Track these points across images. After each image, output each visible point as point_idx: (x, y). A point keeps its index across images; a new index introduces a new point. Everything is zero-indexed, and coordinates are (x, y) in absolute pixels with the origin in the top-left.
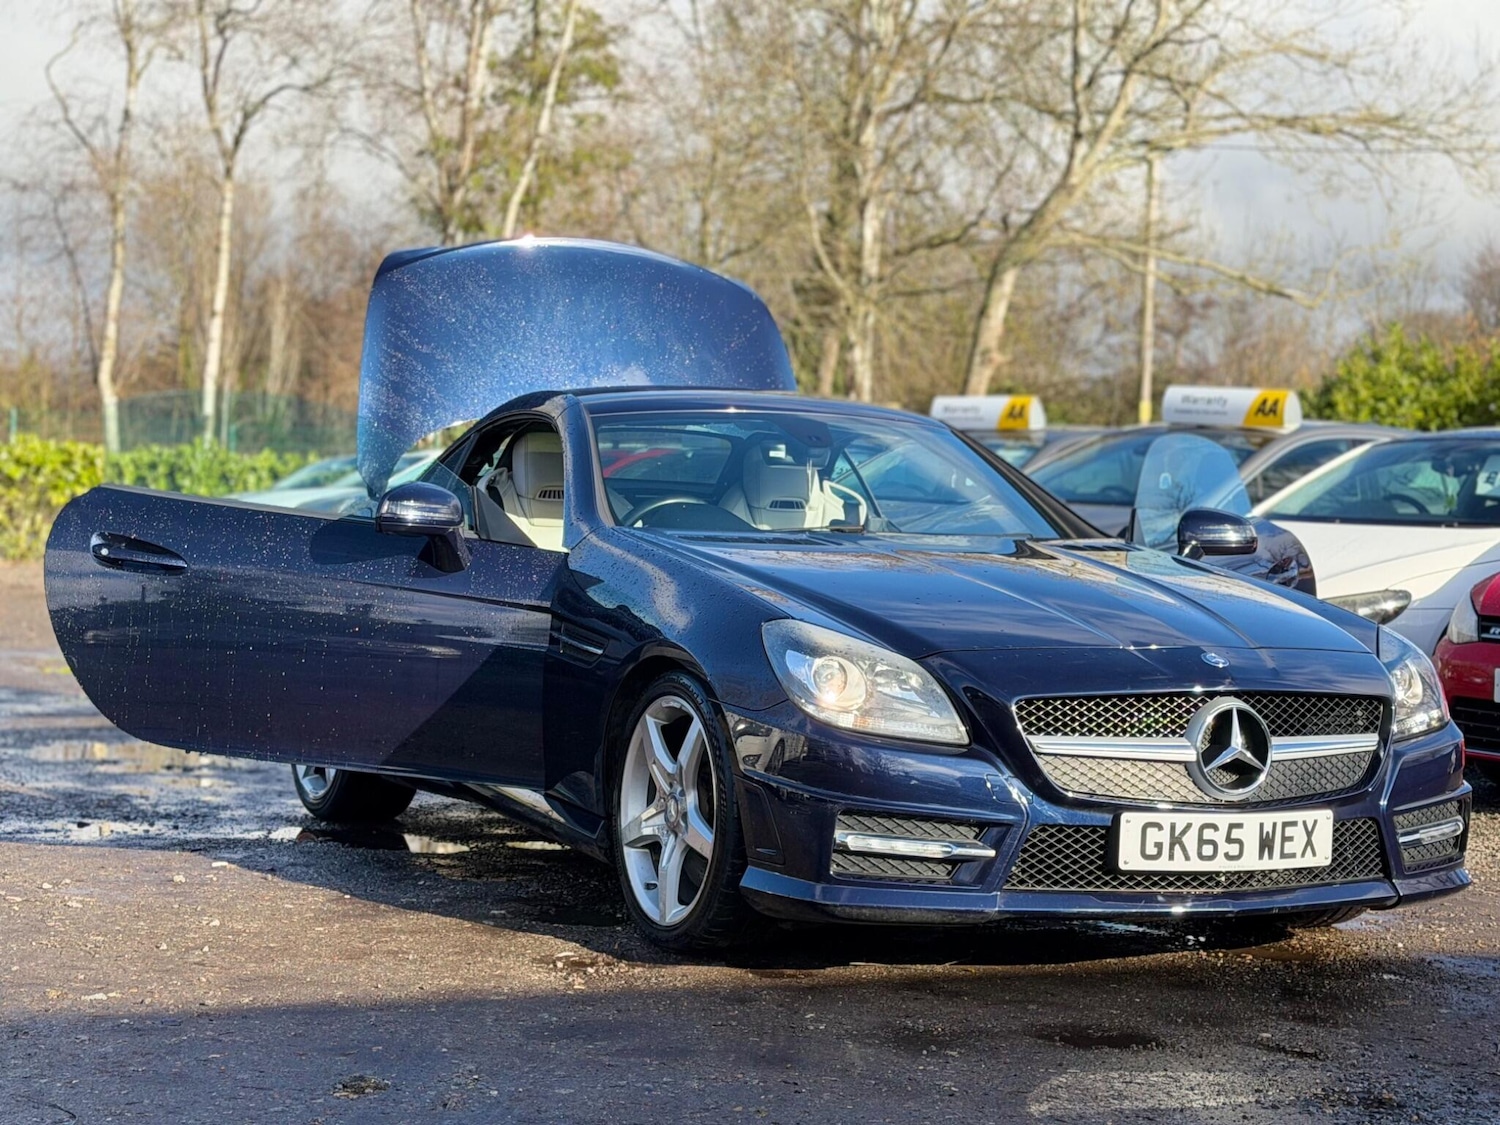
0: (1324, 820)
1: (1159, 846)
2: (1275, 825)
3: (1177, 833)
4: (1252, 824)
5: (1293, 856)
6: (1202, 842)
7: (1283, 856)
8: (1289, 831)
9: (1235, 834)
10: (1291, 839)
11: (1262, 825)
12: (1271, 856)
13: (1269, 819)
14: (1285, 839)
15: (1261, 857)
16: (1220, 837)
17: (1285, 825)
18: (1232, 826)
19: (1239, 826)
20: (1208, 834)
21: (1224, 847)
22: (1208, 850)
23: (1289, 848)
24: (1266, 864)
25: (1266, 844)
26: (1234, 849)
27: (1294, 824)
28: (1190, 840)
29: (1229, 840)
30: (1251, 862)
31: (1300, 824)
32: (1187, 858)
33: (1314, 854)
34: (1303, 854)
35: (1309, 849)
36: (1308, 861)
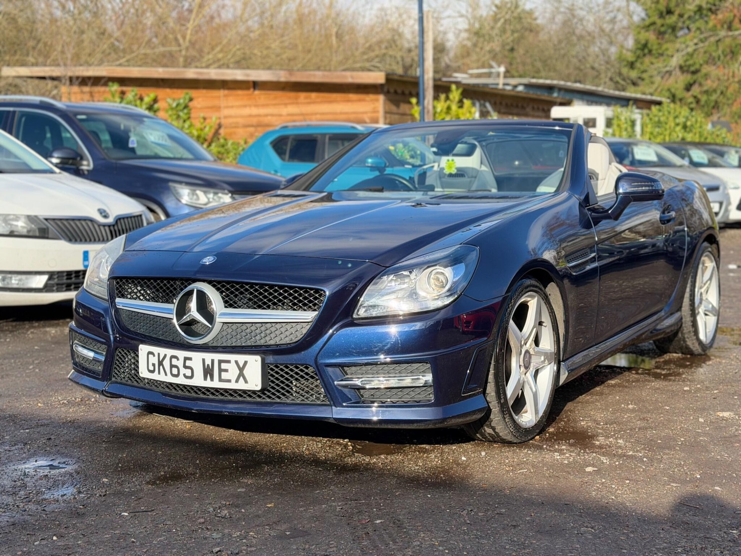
0: (254, 364)
1: (154, 365)
2: (213, 361)
3: (161, 359)
4: (197, 359)
5: (229, 381)
6: (172, 366)
7: (221, 380)
8: (224, 366)
9: (188, 363)
10: (226, 371)
11: (204, 360)
12: (212, 379)
13: (209, 357)
14: (221, 370)
15: (205, 379)
16: (180, 364)
17: (220, 362)
18: (186, 359)
19: (190, 359)
20: (174, 362)
21: (183, 371)
22: (175, 371)
23: (224, 376)
24: (208, 384)
25: (208, 372)
26: (188, 373)
27: (228, 362)
28: (166, 363)
29: (185, 367)
30: (198, 381)
31: (233, 362)
32: (166, 374)
33: (246, 382)
34: (237, 381)
35: (241, 378)
36: (241, 386)
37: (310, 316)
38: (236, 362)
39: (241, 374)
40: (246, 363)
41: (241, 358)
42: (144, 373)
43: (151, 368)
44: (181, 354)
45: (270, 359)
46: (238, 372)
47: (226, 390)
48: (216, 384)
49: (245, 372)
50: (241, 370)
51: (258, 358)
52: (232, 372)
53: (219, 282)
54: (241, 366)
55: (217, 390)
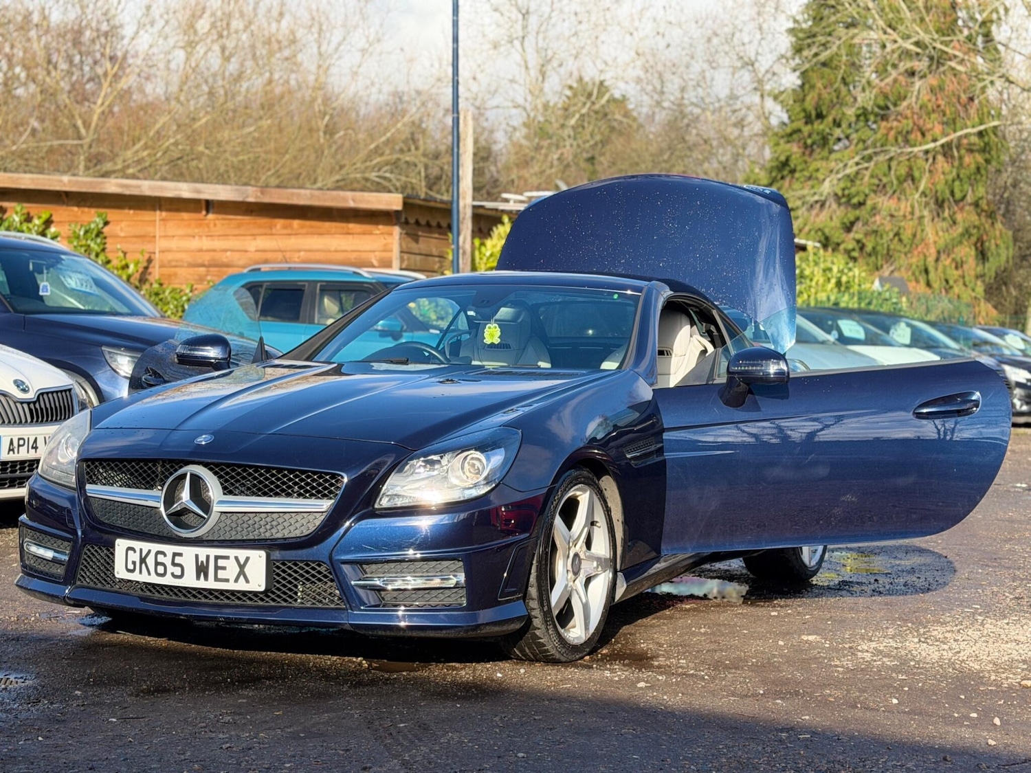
0: (257, 561)
1: (134, 563)
2: (208, 557)
3: (143, 555)
4: (189, 554)
5: (227, 580)
6: (157, 564)
7: (216, 579)
8: (221, 563)
9: (178, 560)
10: (224, 568)
11: (197, 556)
12: (206, 578)
13: (203, 552)
14: (217, 568)
15: (198, 578)
16: (167, 560)
17: (217, 558)
18: (175, 555)
19: (180, 555)
20: (161, 558)
21: (170, 569)
22: (161, 569)
23: (221, 574)
24: (202, 584)
25: (202, 570)
26: (178, 571)
27: (227, 558)
28: (150, 561)
29: (174, 564)
30: (190, 580)
31: (232, 559)
32: (149, 573)
33: (247, 581)
34: (236, 581)
35: (242, 577)
36: (241, 586)
37: (326, 505)
38: (237, 558)
39: (242, 572)
40: (248, 559)
41: (242, 554)
42: (120, 572)
43: (131, 567)
44: (170, 549)
45: (277, 554)
46: (238, 570)
47: (222, 592)
48: (211, 584)
49: (246, 570)
50: (242, 567)
51: (263, 553)
52: (231, 570)
53: (217, 465)
54: (242, 563)
55: (211, 591)
